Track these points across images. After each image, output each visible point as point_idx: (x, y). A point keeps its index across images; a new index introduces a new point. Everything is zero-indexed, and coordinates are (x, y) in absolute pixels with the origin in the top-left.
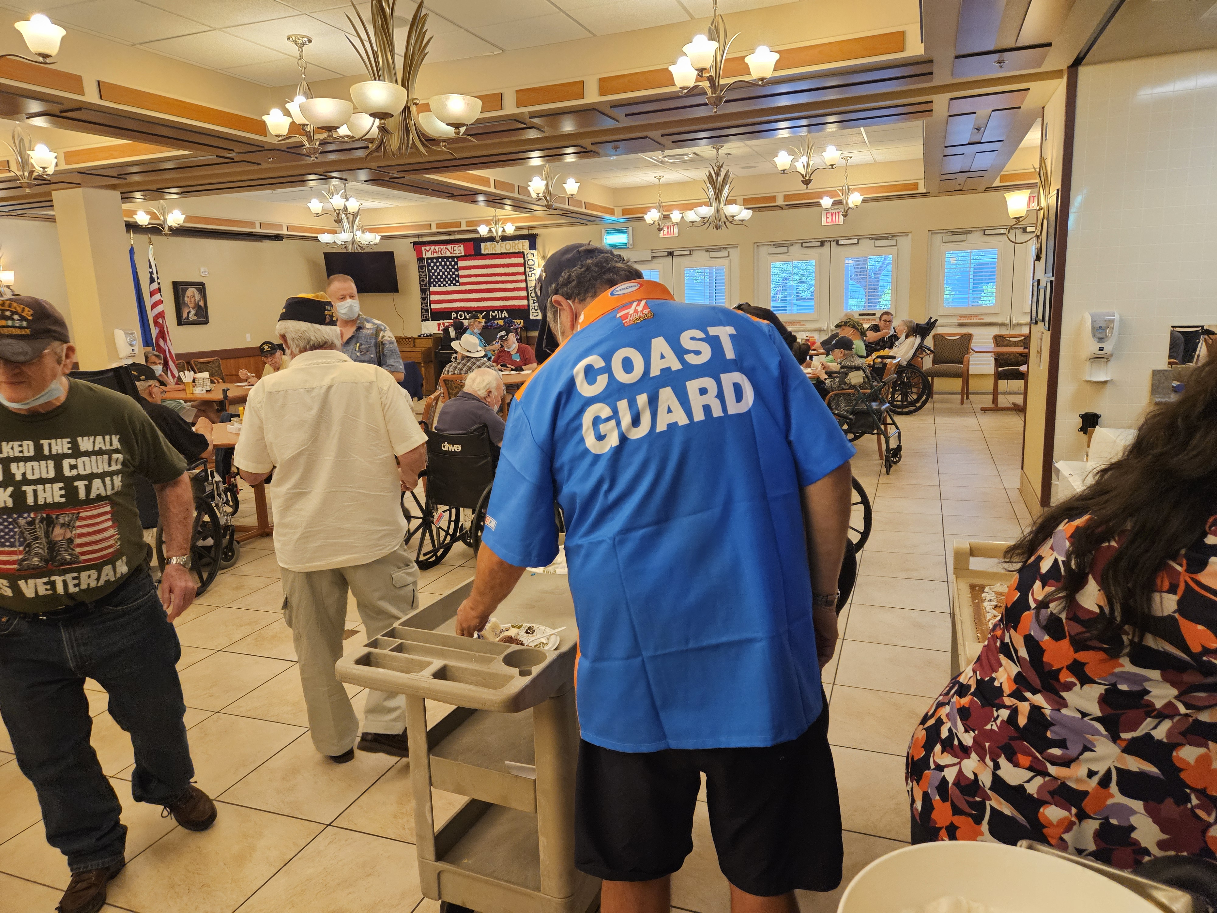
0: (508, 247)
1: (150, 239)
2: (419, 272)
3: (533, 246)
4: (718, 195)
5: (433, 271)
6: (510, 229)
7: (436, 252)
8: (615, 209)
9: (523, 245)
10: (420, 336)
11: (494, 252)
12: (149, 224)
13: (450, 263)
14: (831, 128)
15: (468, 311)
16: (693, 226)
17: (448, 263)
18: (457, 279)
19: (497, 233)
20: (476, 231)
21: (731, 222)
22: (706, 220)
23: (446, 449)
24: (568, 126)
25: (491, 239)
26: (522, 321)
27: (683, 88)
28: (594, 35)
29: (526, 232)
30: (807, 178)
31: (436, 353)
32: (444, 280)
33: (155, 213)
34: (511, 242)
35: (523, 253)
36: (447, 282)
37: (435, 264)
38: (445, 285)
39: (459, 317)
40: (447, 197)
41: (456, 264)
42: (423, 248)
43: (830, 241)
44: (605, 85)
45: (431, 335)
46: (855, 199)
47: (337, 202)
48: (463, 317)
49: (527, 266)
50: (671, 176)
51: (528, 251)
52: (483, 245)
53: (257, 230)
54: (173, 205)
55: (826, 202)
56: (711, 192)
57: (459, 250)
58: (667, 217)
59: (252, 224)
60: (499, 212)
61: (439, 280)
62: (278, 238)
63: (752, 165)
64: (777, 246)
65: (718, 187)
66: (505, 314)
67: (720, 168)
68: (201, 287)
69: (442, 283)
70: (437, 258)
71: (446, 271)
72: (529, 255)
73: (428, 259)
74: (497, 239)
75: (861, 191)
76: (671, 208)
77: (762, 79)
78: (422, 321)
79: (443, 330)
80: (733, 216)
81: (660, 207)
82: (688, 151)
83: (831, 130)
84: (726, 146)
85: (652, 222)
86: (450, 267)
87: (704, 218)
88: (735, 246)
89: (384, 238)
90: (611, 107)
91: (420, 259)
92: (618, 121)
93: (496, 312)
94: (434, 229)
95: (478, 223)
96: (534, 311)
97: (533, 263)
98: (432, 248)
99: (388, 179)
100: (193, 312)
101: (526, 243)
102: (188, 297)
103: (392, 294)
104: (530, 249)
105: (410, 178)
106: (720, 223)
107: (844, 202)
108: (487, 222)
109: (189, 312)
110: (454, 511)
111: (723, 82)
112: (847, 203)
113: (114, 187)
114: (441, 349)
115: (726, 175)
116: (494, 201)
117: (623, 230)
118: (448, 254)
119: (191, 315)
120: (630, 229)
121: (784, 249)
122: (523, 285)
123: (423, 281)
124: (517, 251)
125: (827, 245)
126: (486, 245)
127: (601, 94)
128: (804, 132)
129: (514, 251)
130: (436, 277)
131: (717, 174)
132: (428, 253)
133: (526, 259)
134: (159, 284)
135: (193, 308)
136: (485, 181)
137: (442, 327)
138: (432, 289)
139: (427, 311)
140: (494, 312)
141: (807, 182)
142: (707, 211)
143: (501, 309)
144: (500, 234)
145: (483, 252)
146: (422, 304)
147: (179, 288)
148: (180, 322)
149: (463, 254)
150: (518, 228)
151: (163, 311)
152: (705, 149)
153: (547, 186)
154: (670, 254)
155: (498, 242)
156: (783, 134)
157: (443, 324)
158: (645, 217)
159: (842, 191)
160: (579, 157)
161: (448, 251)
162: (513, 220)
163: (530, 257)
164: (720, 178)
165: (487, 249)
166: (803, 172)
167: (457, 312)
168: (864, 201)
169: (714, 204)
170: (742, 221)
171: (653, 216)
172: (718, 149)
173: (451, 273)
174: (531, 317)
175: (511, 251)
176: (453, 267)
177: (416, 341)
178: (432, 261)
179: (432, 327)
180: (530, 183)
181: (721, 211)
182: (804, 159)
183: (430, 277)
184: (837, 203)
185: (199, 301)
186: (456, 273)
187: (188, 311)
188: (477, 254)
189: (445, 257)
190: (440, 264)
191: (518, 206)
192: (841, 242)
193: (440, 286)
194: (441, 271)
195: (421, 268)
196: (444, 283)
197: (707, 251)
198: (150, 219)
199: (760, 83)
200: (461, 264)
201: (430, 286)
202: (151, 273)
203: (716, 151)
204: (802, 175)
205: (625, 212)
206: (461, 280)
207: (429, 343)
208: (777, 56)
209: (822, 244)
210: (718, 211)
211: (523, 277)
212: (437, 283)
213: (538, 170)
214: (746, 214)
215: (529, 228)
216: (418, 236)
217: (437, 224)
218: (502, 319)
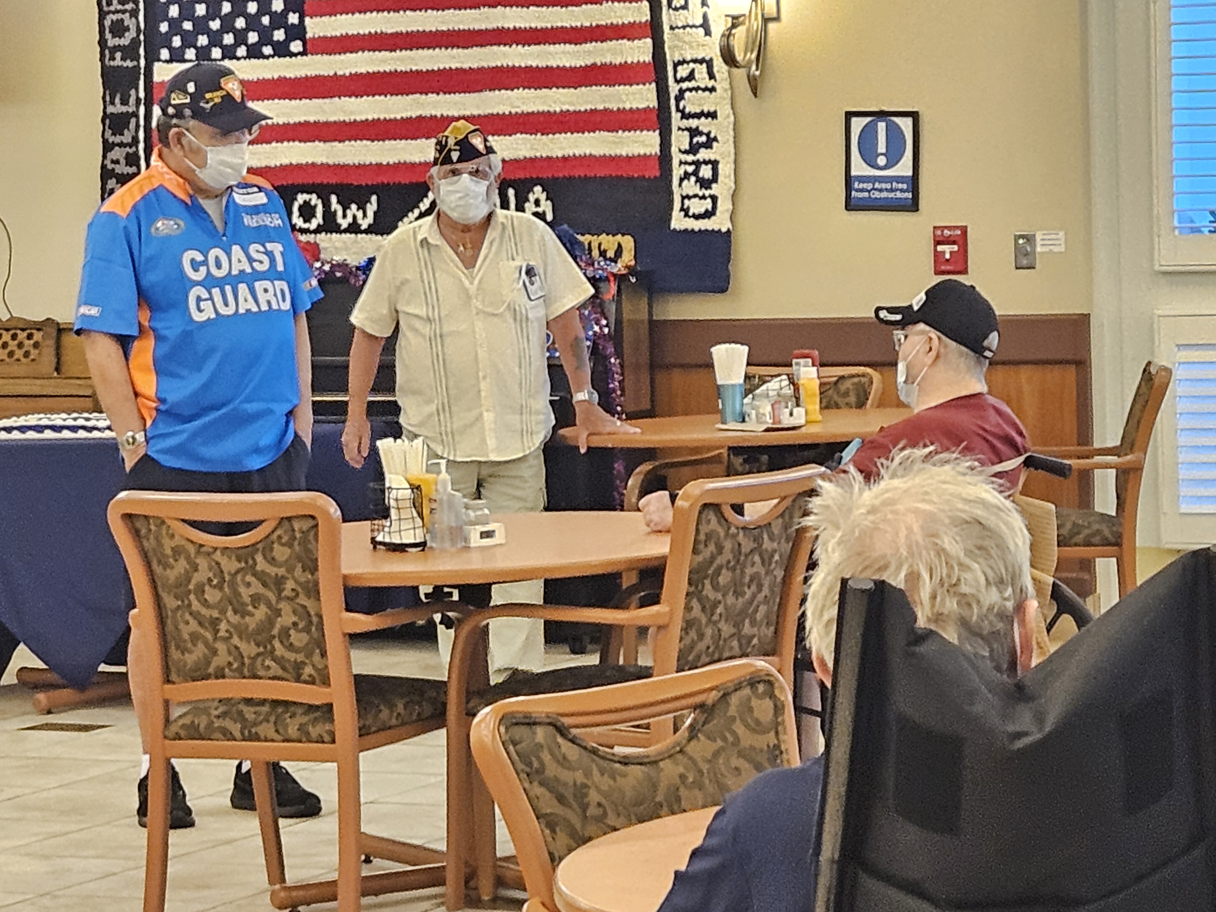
26: (628, 242)
96: (690, 186)
122: (640, 50)
174: (678, 222)
211: (643, 11)
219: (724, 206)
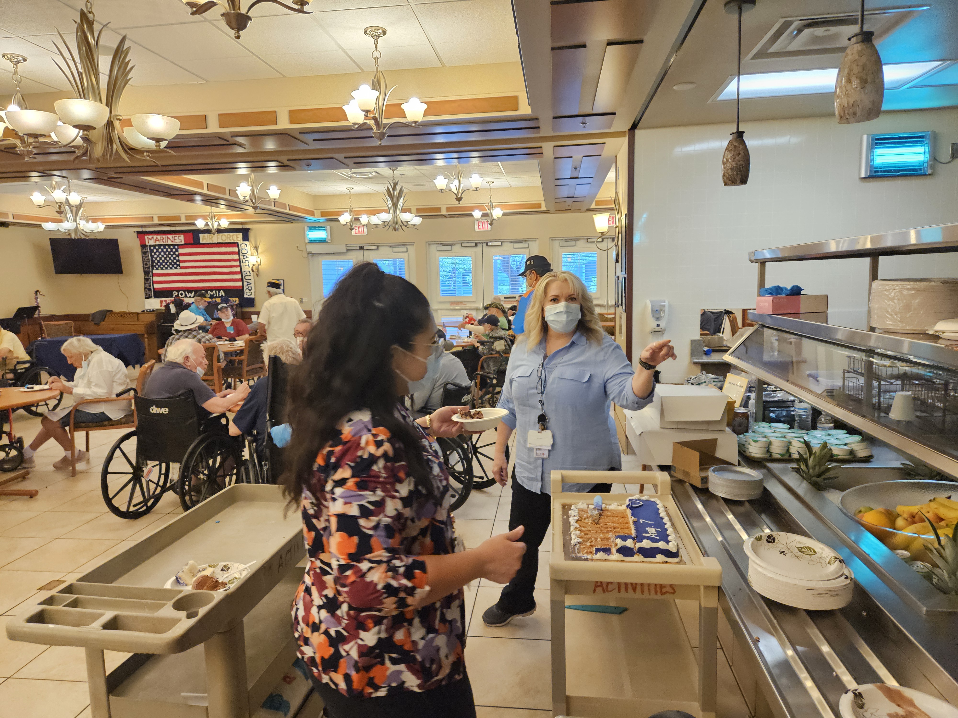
0: (224, 238)
2: (143, 257)
3: (246, 238)
4: (395, 205)
5: (155, 256)
6: (224, 224)
7: (158, 240)
8: (315, 211)
9: (238, 237)
10: (143, 311)
11: (211, 242)
13: (172, 250)
14: (475, 161)
15: (189, 290)
16: (376, 227)
17: (169, 250)
18: (178, 263)
19: (213, 227)
20: (193, 224)
21: (406, 226)
22: (386, 224)
23: (154, 411)
24: (270, 145)
25: (208, 231)
26: (237, 299)
27: (355, 124)
28: (284, 76)
29: (240, 227)
30: (459, 197)
31: (158, 326)
32: (166, 264)
34: (226, 234)
35: (237, 243)
36: (168, 266)
37: (157, 250)
38: (166, 268)
39: (180, 295)
40: (164, 196)
41: (177, 250)
42: (146, 237)
43: (482, 243)
44: (294, 116)
45: (153, 311)
46: (497, 213)
47: (59, 195)
48: (184, 295)
49: (241, 254)
50: (359, 188)
51: (242, 242)
52: (201, 236)
55: (477, 214)
56: (390, 203)
57: (180, 239)
58: (357, 220)
60: (214, 209)
61: (161, 264)
62: (3, 224)
63: (422, 183)
64: (443, 245)
65: (395, 199)
66: (222, 293)
67: (396, 184)
69: (164, 266)
70: (160, 246)
71: (168, 256)
72: (242, 245)
73: (150, 246)
74: (213, 231)
75: (502, 207)
76: (360, 213)
77: (415, 122)
78: (146, 298)
79: (165, 306)
80: (407, 222)
81: (352, 212)
82: (371, 171)
83: (474, 162)
84: (399, 168)
85: (345, 223)
86: (172, 253)
87: (384, 222)
88: (412, 244)
89: (108, 227)
90: (300, 133)
91: (143, 246)
92: (308, 145)
93: (214, 292)
94: (156, 221)
95: (196, 218)
96: (247, 291)
97: (246, 252)
98: (155, 237)
99: (106, 178)
101: (240, 235)
103: (117, 275)
104: (244, 240)
105: (127, 178)
106: (397, 226)
107: (490, 215)
108: (204, 217)
110: (164, 465)
111: (385, 121)
112: (492, 216)
114: (163, 323)
115: (401, 190)
116: (209, 200)
117: (323, 228)
118: (170, 242)
120: (328, 227)
121: (449, 248)
122: (238, 269)
123: (146, 264)
124: (232, 241)
125: (480, 245)
126: (204, 236)
127: (291, 123)
128: (455, 162)
129: (229, 241)
130: (159, 261)
131: (394, 189)
132: (150, 241)
133: (240, 249)
136: (200, 185)
137: (164, 304)
138: (155, 271)
139: (150, 290)
140: (212, 291)
141: (459, 199)
142: (387, 217)
143: (219, 289)
144: (215, 227)
145: (201, 242)
146: (145, 284)
149: (183, 243)
150: (231, 223)
152: (383, 169)
153: (253, 191)
154: (361, 248)
155: (214, 234)
156: (440, 163)
157: (165, 301)
158: (339, 218)
159: (488, 206)
160: (280, 170)
161: (169, 240)
162: (227, 217)
163: (243, 246)
164: (396, 193)
165: (205, 239)
166: (456, 192)
167: (178, 291)
168: (504, 214)
169: (392, 212)
170: (414, 225)
171: (345, 219)
172: (393, 171)
173: (172, 258)
174: (245, 296)
175: (227, 241)
176: (174, 253)
177: (139, 315)
178: (155, 248)
179: (155, 304)
180: (237, 188)
181: (398, 217)
182: (456, 182)
183: (153, 262)
184: (485, 215)
186: (177, 258)
188: (196, 243)
189: (167, 245)
190: (162, 251)
191: (233, 205)
192: (490, 244)
193: (162, 269)
194: (163, 256)
195: (144, 253)
196: (166, 266)
197: (390, 247)
199: (413, 125)
200: (181, 251)
201: (153, 269)
203: (392, 172)
204: (456, 194)
205: (323, 214)
206: (182, 265)
207: (152, 318)
208: (425, 106)
209: (476, 244)
210: (396, 217)
211: (238, 263)
212: (159, 266)
213: (245, 178)
214: (417, 221)
215: (242, 223)
216: (142, 226)
217: (158, 217)
218: (219, 297)
219: (253, 294)
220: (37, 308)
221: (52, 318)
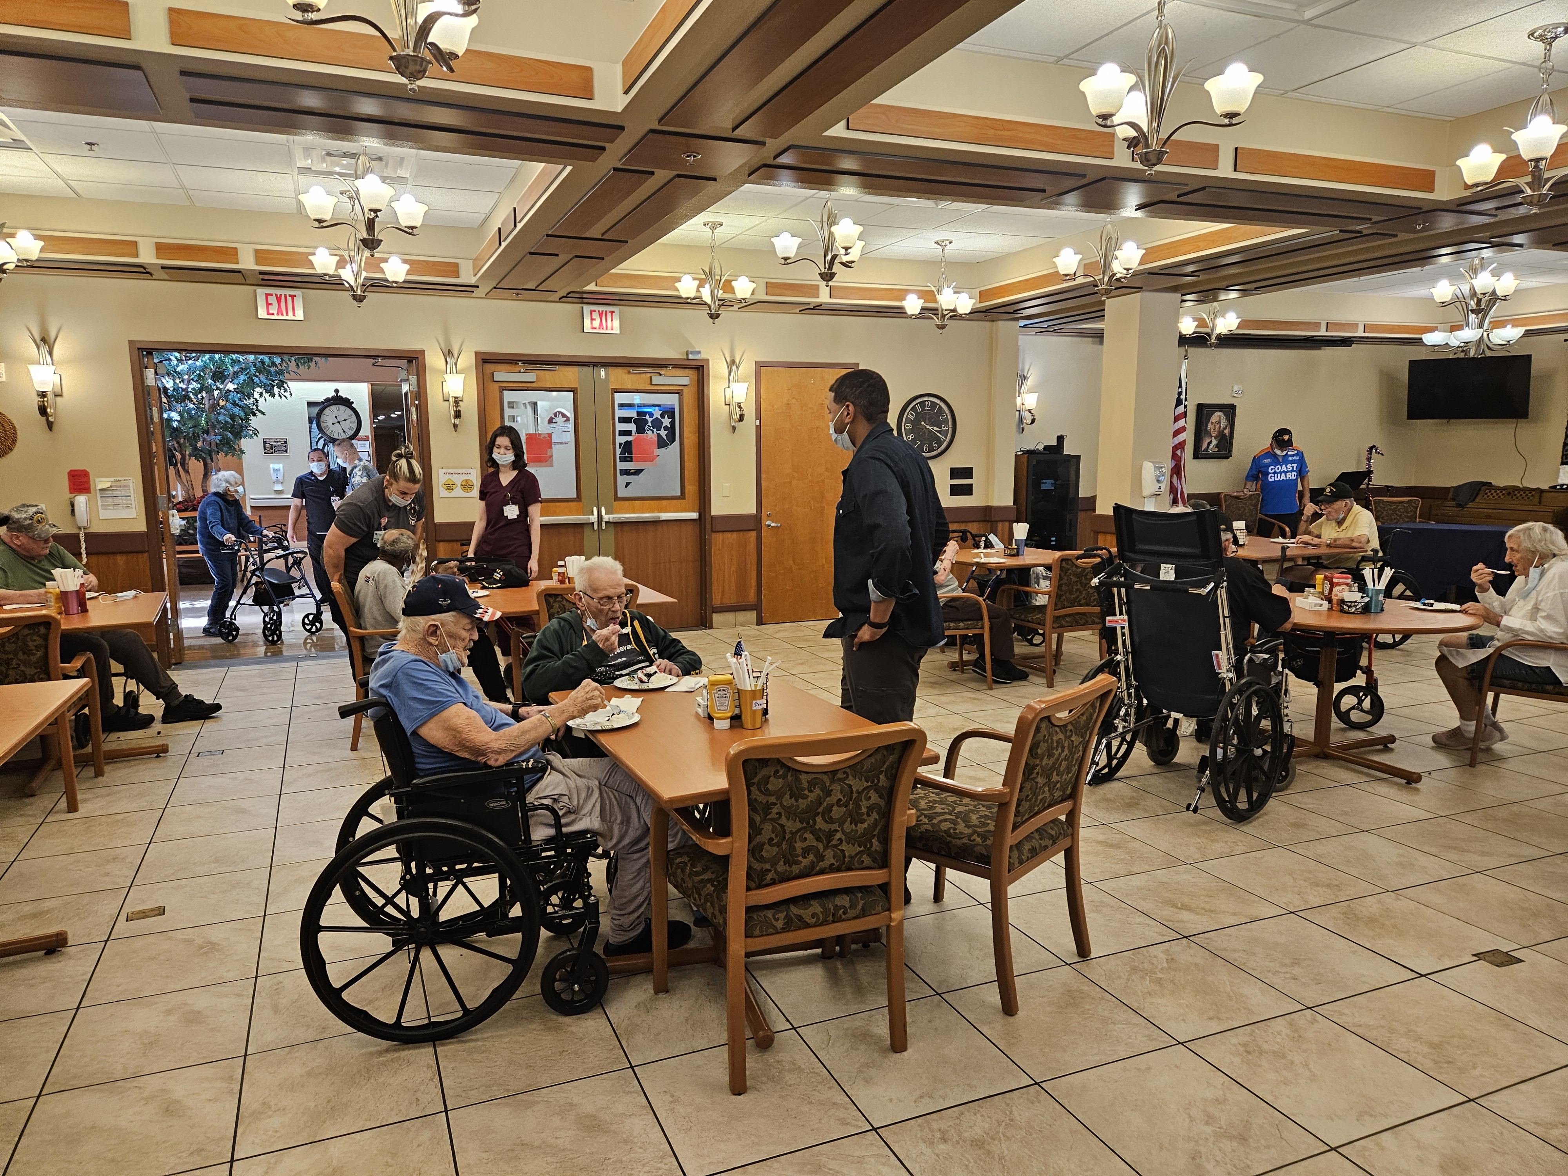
1: (1186, 351)
10: (1554, 487)
12: (1194, 333)
33: (1204, 319)
47: (1482, 283)
53: (1322, 332)
54: (1229, 306)
59: (1316, 325)
62: (1346, 342)
68: (1230, 410)
78: (1561, 464)
100: (1214, 442)
102: (1212, 423)
103: (1519, 420)
109: (1210, 443)
113: (1174, 289)
119: (1211, 447)
134: (1186, 407)
135: (1215, 438)
147: (1204, 411)
148: (1196, 456)
151: (1184, 441)
177: (1546, 494)
185: (1225, 429)
187: (1209, 441)
198: (1197, 327)
202: (1180, 394)
220: (1368, 473)
221: (1388, 490)
